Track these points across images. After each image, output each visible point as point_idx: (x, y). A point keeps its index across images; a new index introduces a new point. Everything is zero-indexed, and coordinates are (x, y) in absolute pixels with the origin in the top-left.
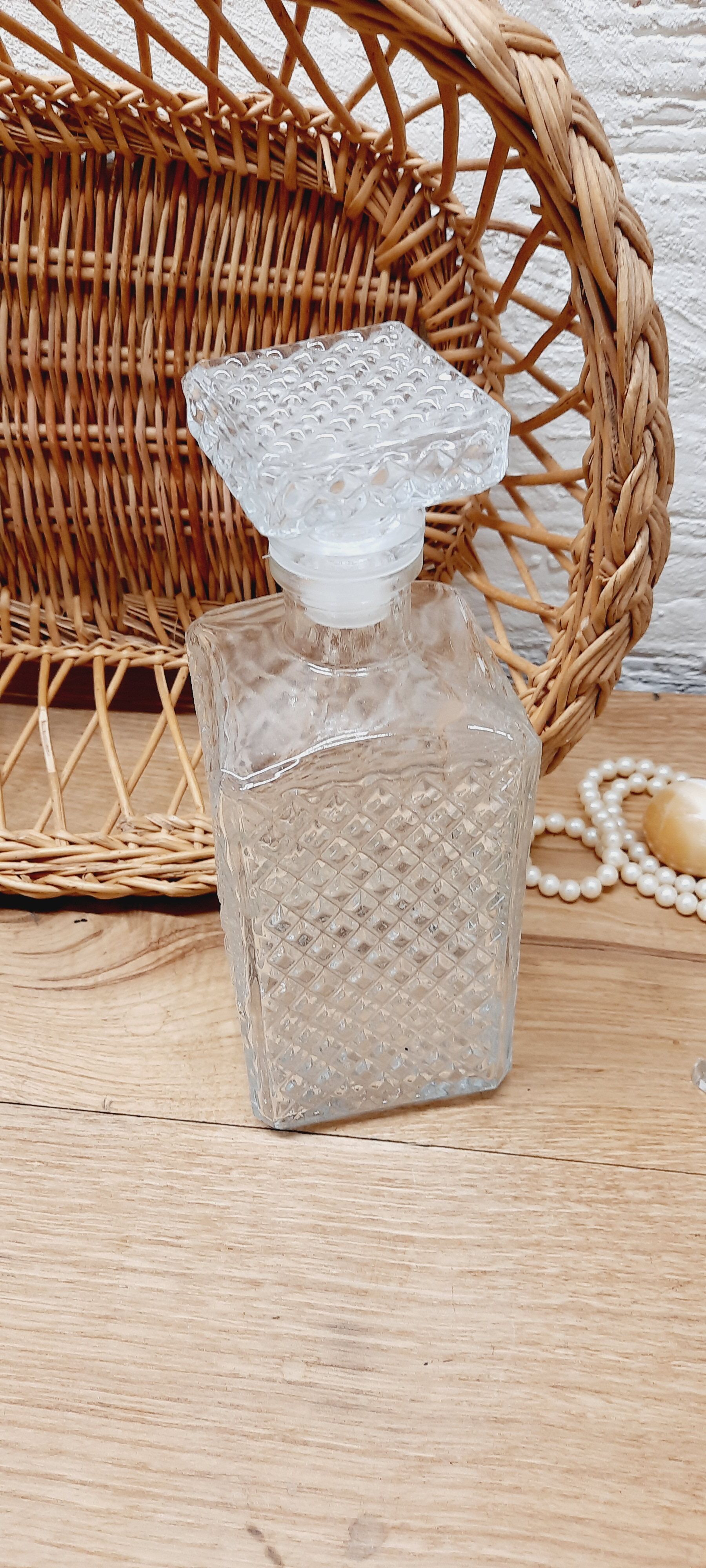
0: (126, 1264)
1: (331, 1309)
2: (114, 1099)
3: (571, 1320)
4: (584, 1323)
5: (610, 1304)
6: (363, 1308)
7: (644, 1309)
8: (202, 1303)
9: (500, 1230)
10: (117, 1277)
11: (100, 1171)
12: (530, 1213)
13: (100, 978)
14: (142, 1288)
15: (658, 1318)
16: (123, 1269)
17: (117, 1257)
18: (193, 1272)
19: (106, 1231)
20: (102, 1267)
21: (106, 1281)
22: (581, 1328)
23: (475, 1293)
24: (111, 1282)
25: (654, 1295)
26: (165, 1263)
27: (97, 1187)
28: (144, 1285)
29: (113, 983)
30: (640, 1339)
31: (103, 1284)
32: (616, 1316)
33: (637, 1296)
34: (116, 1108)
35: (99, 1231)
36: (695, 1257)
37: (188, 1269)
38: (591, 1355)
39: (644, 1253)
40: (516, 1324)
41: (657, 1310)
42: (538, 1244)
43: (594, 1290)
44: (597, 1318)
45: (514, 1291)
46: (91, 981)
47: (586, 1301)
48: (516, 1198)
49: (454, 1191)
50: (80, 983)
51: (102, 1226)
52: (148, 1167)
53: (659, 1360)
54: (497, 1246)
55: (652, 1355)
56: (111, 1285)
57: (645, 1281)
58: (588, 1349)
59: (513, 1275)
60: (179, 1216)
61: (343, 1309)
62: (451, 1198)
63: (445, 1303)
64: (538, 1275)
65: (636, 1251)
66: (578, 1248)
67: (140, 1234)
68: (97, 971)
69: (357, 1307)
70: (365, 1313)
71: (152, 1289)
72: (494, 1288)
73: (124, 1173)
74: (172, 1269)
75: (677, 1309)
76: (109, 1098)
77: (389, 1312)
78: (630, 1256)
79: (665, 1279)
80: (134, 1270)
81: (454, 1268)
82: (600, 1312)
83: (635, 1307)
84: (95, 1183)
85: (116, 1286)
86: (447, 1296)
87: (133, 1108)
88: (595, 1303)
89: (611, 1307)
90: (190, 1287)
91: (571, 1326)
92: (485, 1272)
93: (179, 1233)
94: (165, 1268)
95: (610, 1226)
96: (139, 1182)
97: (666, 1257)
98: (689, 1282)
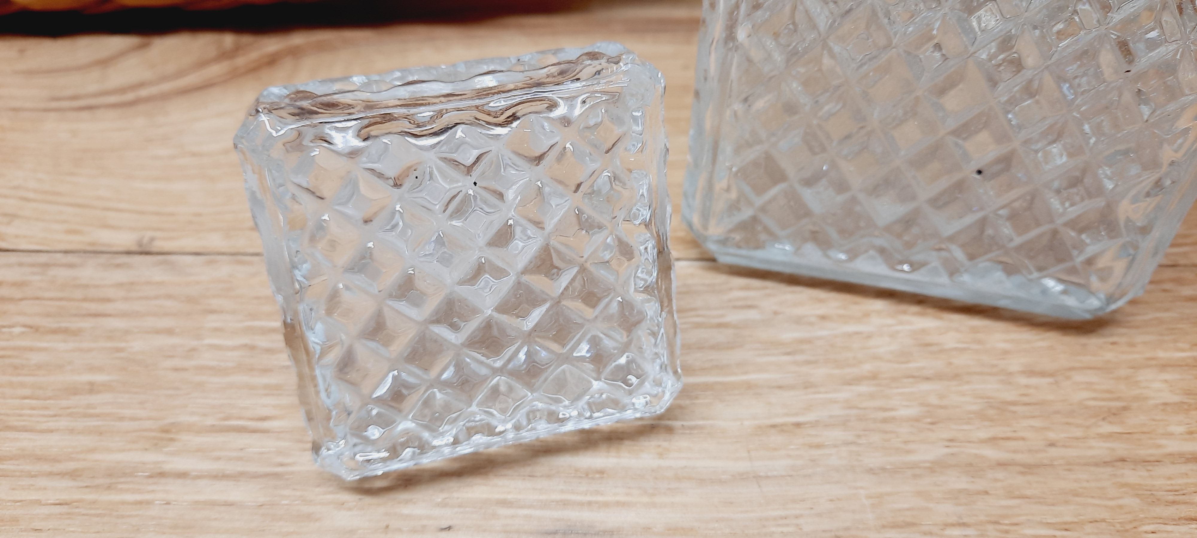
0: (167, 467)
1: (545, 505)
2: (158, 234)
3: (959, 482)
4: (980, 484)
5: (1015, 452)
6: (600, 498)
7: (1072, 453)
8: (309, 517)
9: (808, 362)
10: (150, 488)
11: (127, 332)
12: (850, 335)
13: (144, 93)
14: (197, 502)
15: (1096, 465)
16: (162, 475)
17: (151, 457)
18: (290, 469)
19: (133, 419)
20: (125, 475)
21: (130, 497)
22: (978, 493)
23: (789, 456)
24: (138, 497)
25: (1079, 433)
26: (239, 459)
27: (122, 355)
28: (201, 498)
29: (165, 97)
30: (1078, 499)
31: (123, 503)
32: (1028, 469)
33: (1052, 436)
34: (159, 245)
35: (122, 419)
36: (1123, 372)
37: (282, 465)
38: (1007, 532)
39: (1042, 374)
40: (869, 497)
41: (1090, 453)
42: (874, 377)
43: (983, 434)
44: (1000, 474)
45: (854, 448)
46: (130, 96)
47: (975, 451)
48: (823, 318)
49: (722, 316)
50: (113, 99)
51: (127, 412)
52: (212, 321)
53: (1118, 527)
54: (808, 386)
55: (1103, 520)
56: (140, 503)
57: (1057, 412)
58: (997, 523)
59: (844, 423)
60: (266, 387)
61: (565, 504)
62: (720, 326)
63: (743, 477)
64: (885, 421)
65: (1030, 372)
66: (939, 377)
67: (194, 419)
68: (141, 85)
69: (589, 498)
70: (606, 505)
71: (213, 504)
72: (819, 446)
73: (169, 332)
74: (252, 468)
75: (1121, 448)
76: (149, 234)
77: (645, 499)
78: (1023, 380)
79: (1087, 407)
80: (182, 475)
81: (746, 423)
82: (1002, 465)
83: (1053, 452)
84: (119, 350)
85: (148, 503)
86: (742, 466)
87: (189, 243)
88: (991, 453)
89: (1019, 457)
90: (286, 492)
91: (960, 491)
92: (798, 425)
93: (265, 412)
94: (239, 467)
95: (980, 342)
96: (194, 343)
97: (1079, 377)
98: (1125, 408)
